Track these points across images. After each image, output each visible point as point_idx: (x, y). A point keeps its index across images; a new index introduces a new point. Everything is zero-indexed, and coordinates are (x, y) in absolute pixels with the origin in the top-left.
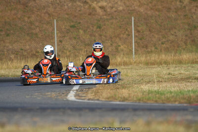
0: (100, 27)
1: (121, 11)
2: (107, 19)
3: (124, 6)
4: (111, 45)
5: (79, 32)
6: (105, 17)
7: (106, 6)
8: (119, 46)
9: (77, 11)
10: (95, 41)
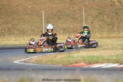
2: (122, 9)
5: (104, 16)
9: (103, 4)
10: (114, 22)
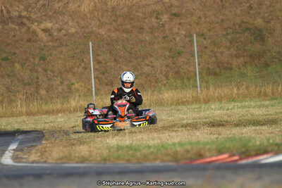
0: (44, 59)
1: (73, 35)
2: (54, 47)
3: (77, 27)
4: (62, 83)
5: (14, 66)
6: (50, 43)
7: (52, 28)
8: (73, 84)
9: (11, 37)
10: (38, 78)
